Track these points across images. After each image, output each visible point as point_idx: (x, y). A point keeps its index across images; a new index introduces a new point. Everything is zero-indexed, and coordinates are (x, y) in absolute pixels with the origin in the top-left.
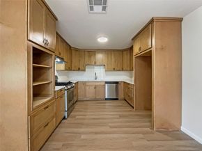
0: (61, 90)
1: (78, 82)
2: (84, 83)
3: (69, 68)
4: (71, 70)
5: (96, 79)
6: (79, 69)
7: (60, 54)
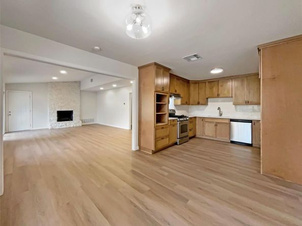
0: (174, 120)
1: (195, 117)
2: (203, 119)
3: (187, 103)
4: (189, 104)
5: (221, 115)
6: (198, 104)
7: (176, 91)
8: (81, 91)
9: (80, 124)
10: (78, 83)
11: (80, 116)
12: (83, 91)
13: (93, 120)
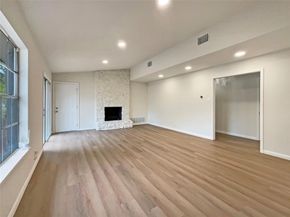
8: (131, 82)
9: (131, 125)
10: (128, 71)
11: (130, 114)
12: (133, 82)
13: (143, 120)
